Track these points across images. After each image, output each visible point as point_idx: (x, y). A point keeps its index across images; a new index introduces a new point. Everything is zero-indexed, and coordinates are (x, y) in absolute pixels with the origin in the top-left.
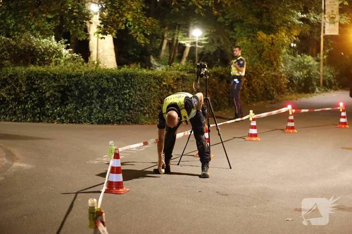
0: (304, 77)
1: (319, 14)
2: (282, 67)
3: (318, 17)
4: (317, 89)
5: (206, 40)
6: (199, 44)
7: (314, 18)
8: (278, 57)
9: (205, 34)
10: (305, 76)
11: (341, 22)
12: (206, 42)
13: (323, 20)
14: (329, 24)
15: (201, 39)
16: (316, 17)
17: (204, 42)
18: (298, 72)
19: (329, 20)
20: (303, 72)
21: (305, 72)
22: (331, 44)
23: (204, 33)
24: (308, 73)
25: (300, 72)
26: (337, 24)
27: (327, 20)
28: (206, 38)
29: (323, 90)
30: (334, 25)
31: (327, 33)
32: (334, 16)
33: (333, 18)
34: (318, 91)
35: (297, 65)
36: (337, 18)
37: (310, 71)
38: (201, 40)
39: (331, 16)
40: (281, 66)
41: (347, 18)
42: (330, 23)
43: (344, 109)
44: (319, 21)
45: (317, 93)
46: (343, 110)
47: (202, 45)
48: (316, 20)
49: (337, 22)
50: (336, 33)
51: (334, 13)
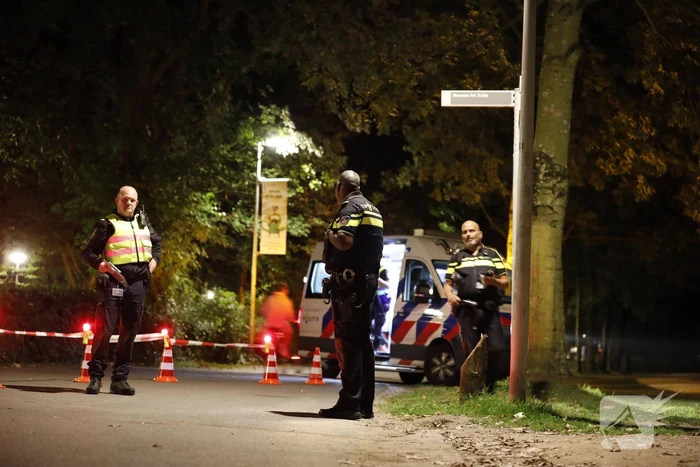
0: (217, 332)
1: (249, 217)
2: (172, 306)
3: (248, 222)
4: (242, 356)
5: (34, 273)
6: (22, 279)
7: (241, 222)
8: (167, 287)
9: (33, 261)
10: (219, 330)
11: (291, 231)
12: (35, 277)
13: (257, 226)
14: (267, 233)
15: (24, 269)
16: (243, 220)
17: (30, 277)
18: (206, 322)
19: (269, 225)
20: (215, 323)
21: (219, 322)
22: (274, 273)
23: (32, 257)
24: (226, 324)
25: (209, 321)
26: (283, 235)
27: (265, 225)
28: (36, 269)
29: (254, 360)
30: (276, 235)
31: (264, 250)
32: (277, 218)
33: (276, 221)
34: (243, 360)
35: (204, 310)
36: (284, 222)
37: (229, 319)
38: (25, 273)
39: (273, 217)
40: (171, 303)
41: (304, 225)
42: (270, 232)
43: (273, 348)
44: (250, 230)
45: (241, 363)
46: (270, 350)
47: (25, 283)
48: (244, 226)
49: (283, 229)
50: (281, 250)
51: (278, 212)
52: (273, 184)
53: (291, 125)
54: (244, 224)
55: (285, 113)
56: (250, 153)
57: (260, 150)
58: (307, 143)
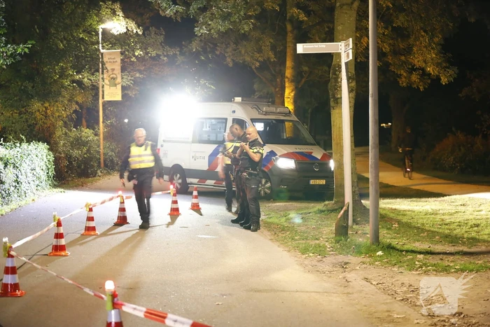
1: (93, 74)
3: (93, 78)
4: (99, 171)
7: (88, 79)
8: (54, 132)
10: (85, 156)
11: (123, 84)
13: (101, 82)
14: (108, 87)
16: (90, 78)
18: (76, 151)
19: (109, 81)
20: (82, 151)
21: (84, 150)
24: (88, 151)
25: (78, 150)
26: (119, 87)
27: (107, 81)
29: (105, 172)
30: (115, 88)
31: (107, 98)
32: (114, 76)
33: (114, 79)
34: (100, 174)
35: (73, 142)
36: (119, 79)
37: (90, 147)
39: (112, 76)
41: (129, 78)
42: (110, 86)
45: (100, 176)
48: (90, 82)
49: (119, 84)
50: (118, 98)
51: (115, 72)
52: (110, 54)
53: (121, 14)
54: (90, 80)
55: (117, 6)
56: (94, 33)
57: (101, 31)
58: (132, 26)
